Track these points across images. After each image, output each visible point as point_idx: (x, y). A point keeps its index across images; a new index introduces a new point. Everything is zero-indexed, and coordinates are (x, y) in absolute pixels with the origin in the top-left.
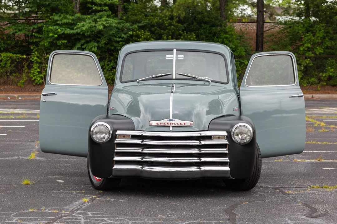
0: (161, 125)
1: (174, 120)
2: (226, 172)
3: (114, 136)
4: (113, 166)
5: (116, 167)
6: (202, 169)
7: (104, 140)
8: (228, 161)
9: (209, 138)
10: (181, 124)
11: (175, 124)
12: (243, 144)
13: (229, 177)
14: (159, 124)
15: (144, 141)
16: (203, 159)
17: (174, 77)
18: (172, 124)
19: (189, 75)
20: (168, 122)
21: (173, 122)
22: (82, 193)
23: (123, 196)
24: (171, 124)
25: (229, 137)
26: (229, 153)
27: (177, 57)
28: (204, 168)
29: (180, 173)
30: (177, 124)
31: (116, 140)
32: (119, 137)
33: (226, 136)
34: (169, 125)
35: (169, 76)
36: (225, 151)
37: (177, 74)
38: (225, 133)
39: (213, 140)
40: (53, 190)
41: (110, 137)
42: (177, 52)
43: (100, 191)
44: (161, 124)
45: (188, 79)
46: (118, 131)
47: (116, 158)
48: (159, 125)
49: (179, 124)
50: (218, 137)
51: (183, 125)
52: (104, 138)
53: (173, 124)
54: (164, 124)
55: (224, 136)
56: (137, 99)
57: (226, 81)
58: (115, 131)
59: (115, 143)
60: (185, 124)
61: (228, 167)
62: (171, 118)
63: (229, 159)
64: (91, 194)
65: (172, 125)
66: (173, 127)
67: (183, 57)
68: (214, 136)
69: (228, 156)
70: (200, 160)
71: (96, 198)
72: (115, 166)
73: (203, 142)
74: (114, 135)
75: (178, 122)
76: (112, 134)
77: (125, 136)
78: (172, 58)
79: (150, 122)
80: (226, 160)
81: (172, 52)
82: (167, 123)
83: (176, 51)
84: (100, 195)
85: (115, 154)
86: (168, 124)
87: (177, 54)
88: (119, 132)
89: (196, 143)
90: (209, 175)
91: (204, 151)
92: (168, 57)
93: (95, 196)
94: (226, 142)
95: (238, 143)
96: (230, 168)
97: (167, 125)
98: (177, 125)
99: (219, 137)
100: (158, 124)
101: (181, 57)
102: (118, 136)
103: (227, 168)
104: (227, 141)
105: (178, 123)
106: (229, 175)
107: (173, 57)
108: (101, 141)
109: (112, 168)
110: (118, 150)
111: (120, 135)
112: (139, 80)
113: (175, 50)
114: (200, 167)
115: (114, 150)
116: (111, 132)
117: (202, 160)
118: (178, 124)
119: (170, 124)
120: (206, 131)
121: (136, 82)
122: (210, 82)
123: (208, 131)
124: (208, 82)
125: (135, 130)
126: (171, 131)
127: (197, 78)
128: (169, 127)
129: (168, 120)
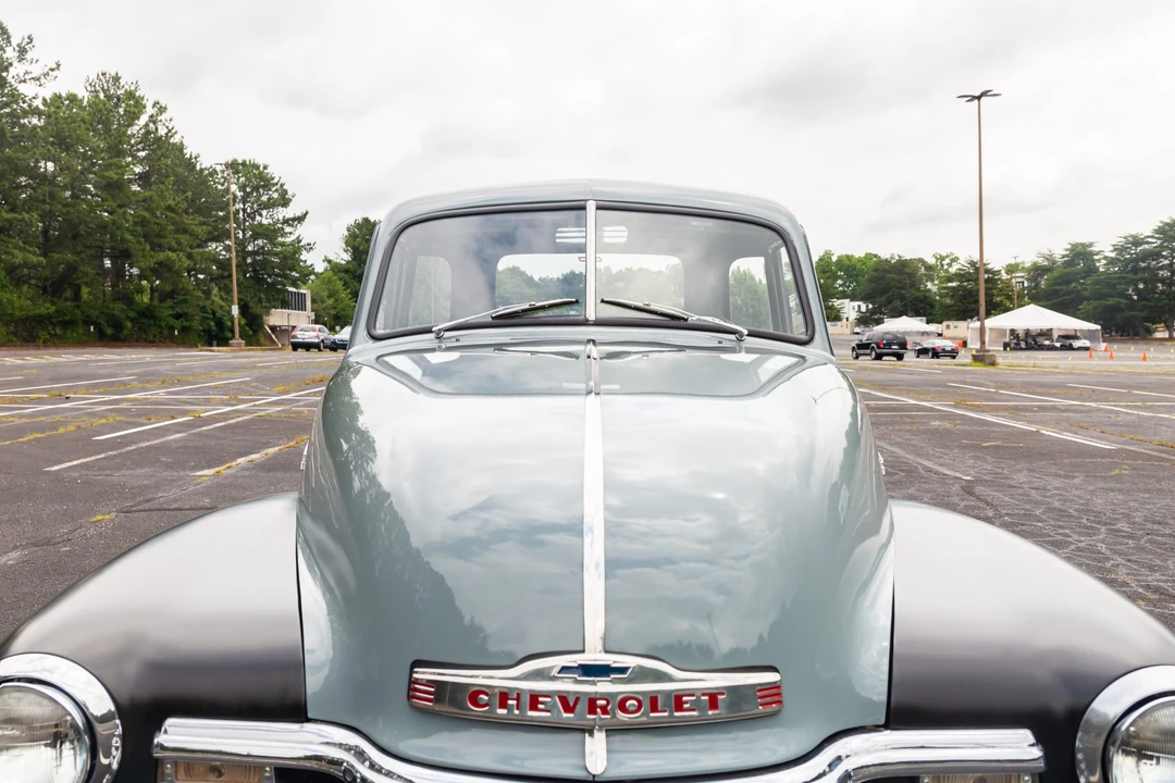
0: (510, 712)
1: (625, 669)
10: (679, 700)
11: (630, 704)
14: (493, 699)
17: (591, 316)
18: (604, 710)
19: (653, 307)
20: (571, 687)
21: (613, 688)
24: (591, 710)
27: (598, 238)
30: (647, 704)
32: (182, 776)
34: (580, 714)
35: (567, 308)
37: (603, 301)
42: (600, 212)
45: (654, 323)
53: (613, 705)
54: (536, 699)
55: (1019, 767)
57: (804, 337)
58: (152, 715)
60: (712, 704)
62: (594, 655)
67: (625, 234)
77: (225, 769)
78: (583, 240)
81: (582, 212)
82: (563, 697)
83: (598, 208)
86: (567, 707)
87: (599, 224)
88: (176, 733)
92: (566, 236)
97: (557, 713)
98: (644, 714)
100: (484, 699)
101: (617, 234)
102: (168, 765)
105: (653, 699)
107: (583, 234)
118: (653, 706)
119: (583, 706)
120: (876, 728)
121: (432, 336)
122: (741, 335)
123: (888, 732)
124: (733, 337)
125: (309, 720)
126: (594, 776)
127: (686, 320)
128: (580, 730)
129: (565, 671)
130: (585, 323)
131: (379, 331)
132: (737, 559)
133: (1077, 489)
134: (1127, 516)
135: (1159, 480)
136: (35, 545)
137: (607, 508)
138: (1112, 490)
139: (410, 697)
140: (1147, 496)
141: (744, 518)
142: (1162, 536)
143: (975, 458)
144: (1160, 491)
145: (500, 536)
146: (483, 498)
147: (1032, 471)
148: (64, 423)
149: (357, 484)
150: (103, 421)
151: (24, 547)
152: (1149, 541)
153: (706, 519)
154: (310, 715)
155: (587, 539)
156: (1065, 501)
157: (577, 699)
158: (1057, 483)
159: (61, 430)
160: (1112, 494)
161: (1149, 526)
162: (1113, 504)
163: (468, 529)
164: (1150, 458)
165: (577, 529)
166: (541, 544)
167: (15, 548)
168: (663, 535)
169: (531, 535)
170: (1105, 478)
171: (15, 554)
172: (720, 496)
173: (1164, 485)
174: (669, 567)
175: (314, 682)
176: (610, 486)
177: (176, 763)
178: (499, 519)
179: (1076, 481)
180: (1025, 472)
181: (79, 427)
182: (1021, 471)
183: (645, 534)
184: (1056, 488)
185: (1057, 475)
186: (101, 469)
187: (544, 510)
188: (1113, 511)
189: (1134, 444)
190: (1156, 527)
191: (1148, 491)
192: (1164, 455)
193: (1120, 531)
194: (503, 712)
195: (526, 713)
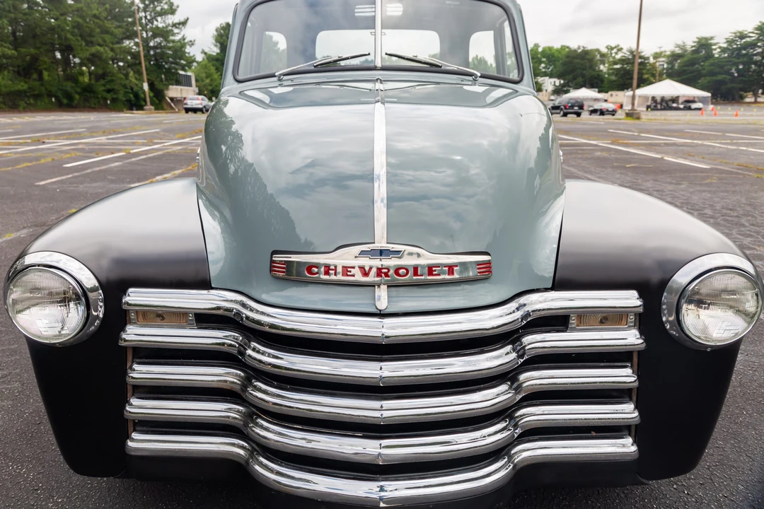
1: (399, 252)
4: (128, 437)
5: (140, 442)
8: (634, 416)
9: (557, 321)
10: (430, 269)
11: (401, 271)
17: (379, 64)
18: (387, 275)
19: (420, 57)
20: (366, 262)
21: (392, 263)
24: (379, 274)
27: (383, 12)
30: (411, 272)
31: (129, 329)
32: (140, 320)
33: (636, 312)
34: (372, 278)
36: (625, 376)
37: (386, 54)
39: (574, 330)
45: (421, 69)
46: (131, 290)
47: (139, 407)
49: (422, 270)
50: (599, 315)
53: (392, 272)
54: (346, 270)
55: (628, 310)
57: (517, 78)
60: (450, 272)
61: (629, 441)
62: (381, 243)
65: (383, 278)
68: (582, 312)
69: (634, 398)
72: (135, 435)
75: (416, 259)
77: (165, 315)
78: (373, 14)
79: (276, 259)
82: (362, 268)
85: (130, 389)
86: (365, 272)
88: (136, 297)
92: (362, 11)
94: (631, 337)
95: (690, 344)
96: (636, 441)
97: (359, 277)
98: (410, 277)
100: (315, 270)
101: (396, 8)
102: (133, 315)
103: (625, 446)
104: (635, 333)
105: (415, 269)
107: (373, 10)
109: (124, 444)
110: (141, 372)
111: (142, 308)
112: (280, 72)
115: (126, 371)
118: (415, 273)
119: (374, 272)
120: (546, 290)
121: (275, 79)
122: (476, 77)
123: (553, 292)
124: (470, 78)
125: (213, 288)
126: (380, 311)
127: (441, 67)
128: (372, 285)
129: (363, 253)
130: (375, 69)
131: (240, 77)
132: (469, 197)
133: (682, 191)
134: (711, 206)
135: (735, 185)
136: (36, 226)
137: (388, 164)
138: (704, 191)
139: (271, 271)
140: (726, 194)
141: (473, 172)
142: (732, 217)
143: (621, 173)
144: (734, 192)
145: (322, 182)
146: (309, 160)
147: (656, 181)
148: (44, 157)
149: (232, 169)
150: (68, 155)
151: (29, 227)
152: (723, 220)
153: (449, 172)
154: (213, 286)
155: (376, 185)
156: (674, 198)
157: (371, 268)
158: (670, 187)
159: (43, 161)
160: (704, 194)
161: (724, 211)
162: (704, 199)
163: (301, 179)
164: (731, 173)
165: (370, 177)
166: (346, 187)
167: (24, 228)
168: (422, 181)
169: (340, 181)
170: (701, 185)
171: (25, 231)
172: (459, 158)
173: (737, 188)
174: (425, 201)
175: (214, 270)
176: (390, 152)
177: (137, 312)
178: (320, 173)
179: (683, 186)
180: (651, 182)
181: (53, 159)
182: (648, 181)
183: (410, 181)
184: (670, 191)
185: (671, 183)
186: (70, 183)
187: (347, 167)
188: (704, 203)
189: (721, 165)
190: (728, 212)
191: (727, 192)
192: (740, 171)
193: (706, 214)
194: (327, 277)
195: (340, 277)
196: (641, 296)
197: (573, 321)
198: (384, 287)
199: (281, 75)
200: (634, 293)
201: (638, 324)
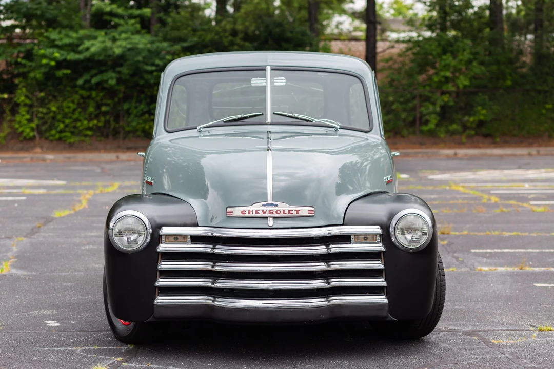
0: (251, 215)
1: (277, 205)
2: (379, 307)
3: (156, 238)
4: (155, 298)
5: (161, 300)
6: (332, 303)
7: (135, 247)
8: (385, 284)
9: (346, 239)
10: (289, 212)
11: (279, 212)
12: (415, 251)
13: (387, 317)
14: (247, 212)
15: (217, 247)
16: (336, 282)
17: (269, 121)
18: (273, 213)
19: (297, 116)
20: (265, 208)
21: (275, 209)
22: (94, 352)
23: (175, 358)
24: (269, 213)
25: (386, 237)
26: (385, 269)
27: (272, 83)
28: (336, 300)
29: (291, 311)
30: (282, 212)
31: (161, 245)
32: (167, 240)
33: (380, 235)
34: (267, 214)
35: (258, 117)
36: (377, 264)
37: (274, 113)
38: (376, 229)
39: (354, 243)
40: (36, 343)
41: (148, 241)
42: (273, 71)
43: (129, 346)
44: (249, 213)
45: (297, 123)
46: (163, 228)
47: (162, 282)
48: (247, 215)
49: (287, 212)
50: (363, 236)
51: (295, 214)
52: (136, 242)
53: (274, 212)
54: (257, 212)
55: (375, 235)
56: (200, 164)
57: (367, 129)
58: (157, 227)
59: (159, 252)
60: (297, 213)
61: (384, 297)
62: (270, 201)
63: (386, 280)
64: (112, 353)
65: (271, 215)
66: (274, 218)
67: (285, 81)
68: (356, 235)
69: (384, 276)
70: (329, 283)
71: (121, 362)
72: (159, 298)
73: (336, 248)
74: (156, 235)
75: (284, 208)
76: (152, 235)
77: (179, 237)
78: (265, 84)
79: (228, 209)
80: (380, 282)
81: (264, 71)
82: (263, 211)
83: (271, 70)
84: (130, 356)
85: (158, 273)
86: (264, 213)
87: (272, 77)
88: (165, 230)
89: (320, 249)
90: (346, 313)
91: (336, 265)
92: (256, 82)
93: (120, 359)
94: (379, 247)
95: (403, 248)
96: (387, 298)
97: (262, 214)
98: (282, 215)
99: (366, 238)
100: (244, 212)
101: (281, 81)
102: (163, 238)
103: (382, 299)
104: (380, 245)
105: (284, 211)
106: (385, 313)
107: (265, 81)
108: (130, 249)
109: (153, 301)
110: (165, 265)
111: (168, 236)
112: (201, 126)
113: (269, 68)
114: (328, 298)
115: (157, 266)
116: (151, 231)
117: (333, 284)
118: (284, 213)
120: (340, 225)
121: (196, 130)
122: (337, 129)
123: (343, 226)
124: (333, 129)
125: (198, 226)
126: (270, 227)
127: (312, 122)
128: (267, 218)
129: (263, 205)
130: (266, 124)
131: (169, 129)
139: (226, 214)
157: (266, 211)
177: (165, 237)
194: (249, 215)
195: (254, 214)
196: (382, 228)
197: (353, 240)
198: (272, 219)
199: (200, 128)
200: (378, 227)
201: (381, 241)
